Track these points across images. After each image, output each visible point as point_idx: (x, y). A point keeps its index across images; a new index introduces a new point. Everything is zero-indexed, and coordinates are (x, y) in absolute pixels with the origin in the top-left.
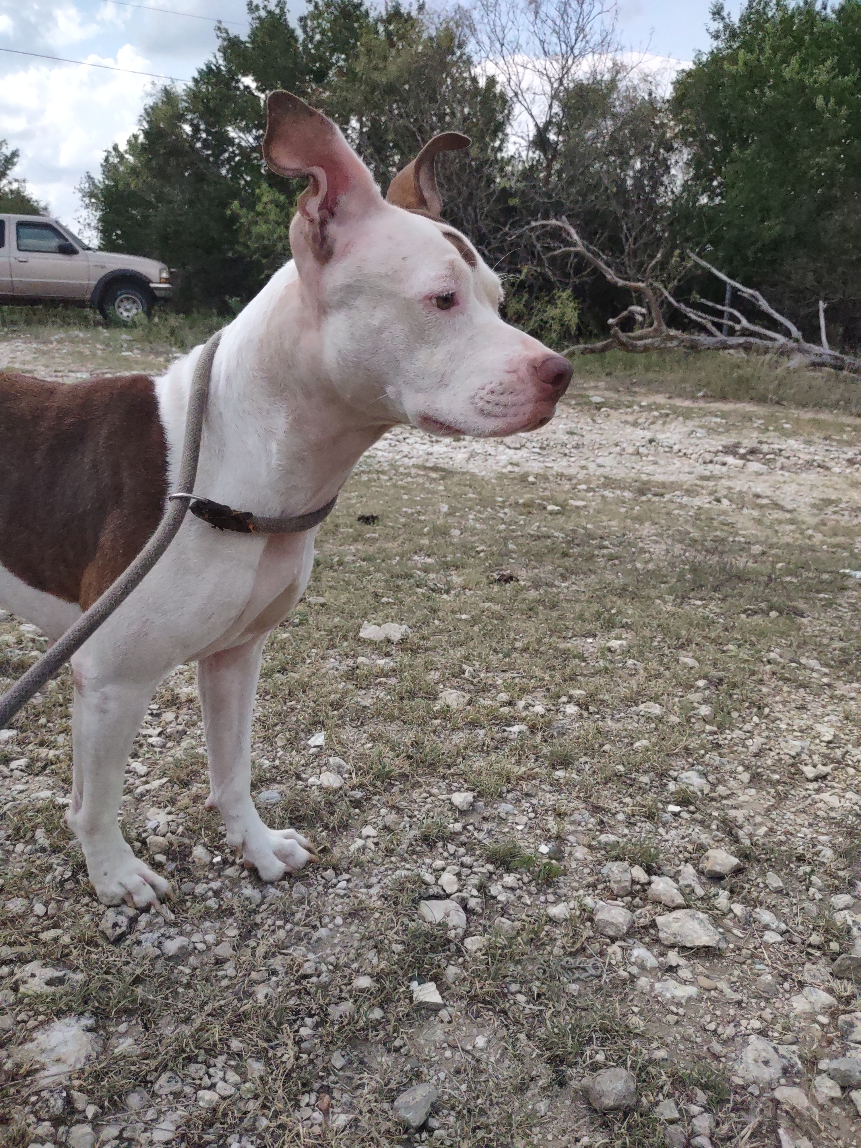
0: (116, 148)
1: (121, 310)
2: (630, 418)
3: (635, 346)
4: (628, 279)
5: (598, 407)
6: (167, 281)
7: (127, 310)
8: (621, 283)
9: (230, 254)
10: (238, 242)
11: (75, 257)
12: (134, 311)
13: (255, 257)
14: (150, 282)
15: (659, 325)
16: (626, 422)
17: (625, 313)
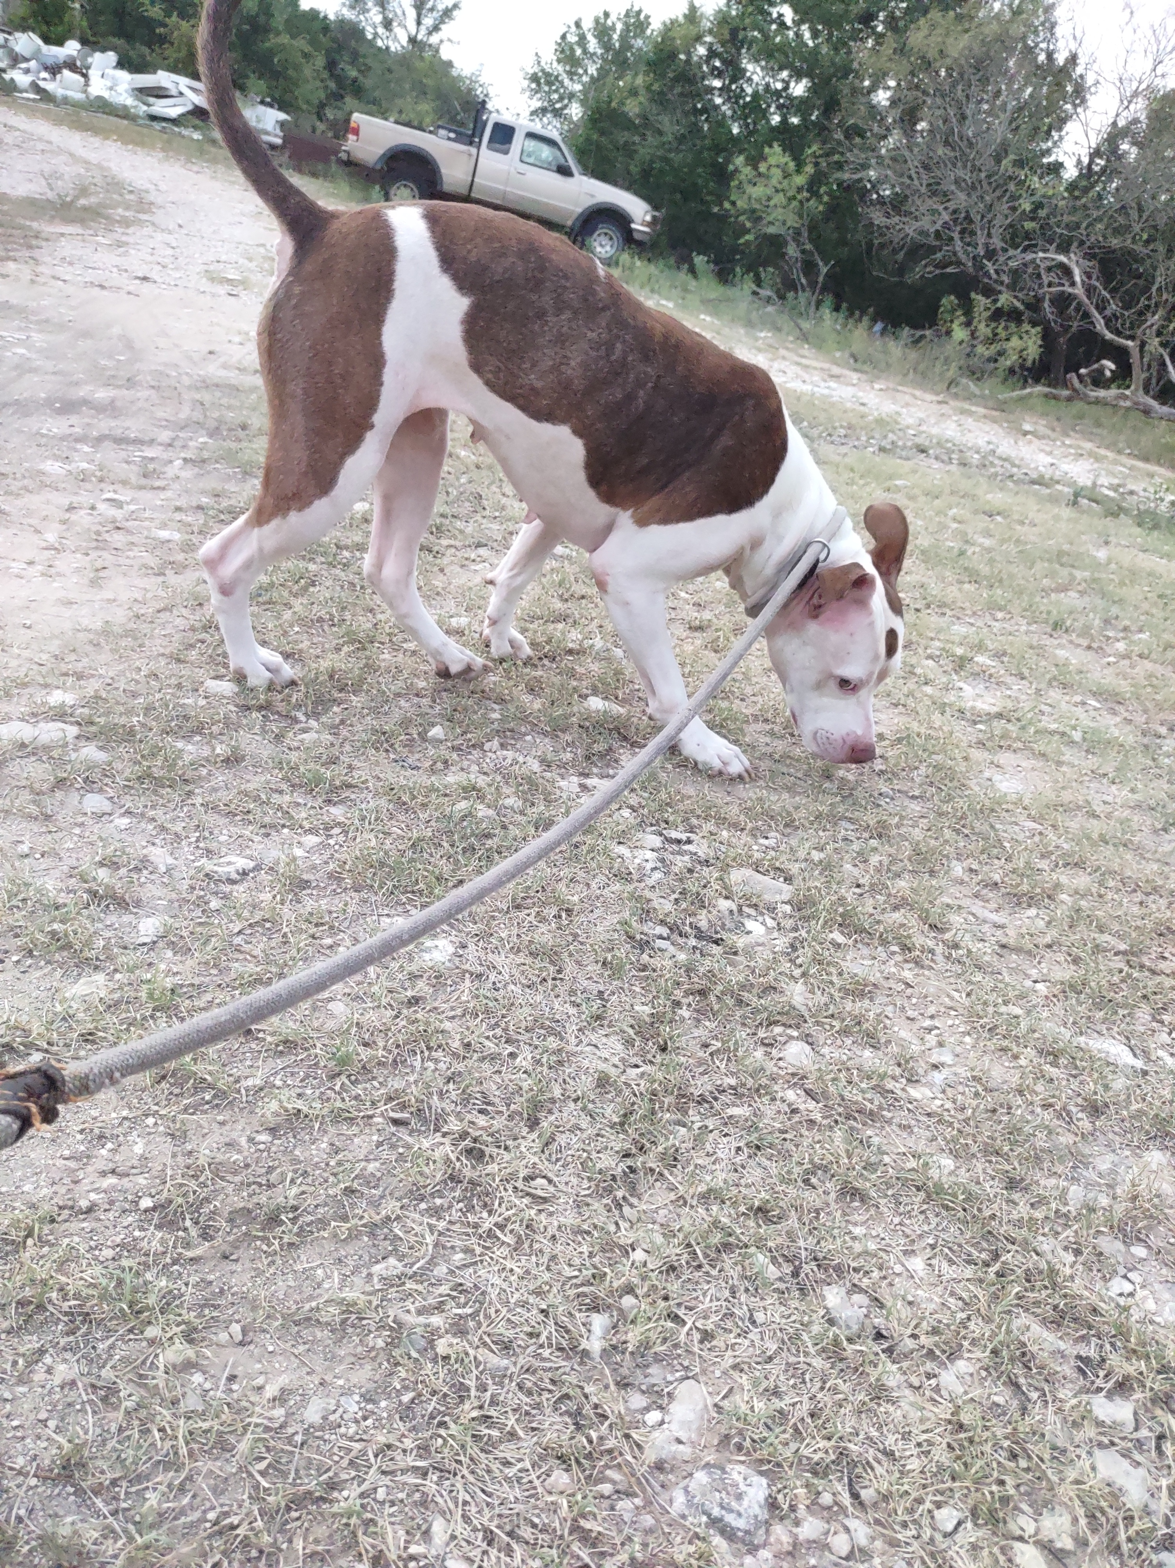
0: (578, 25)
1: (596, 244)
2: (1048, 449)
3: (1086, 395)
4: (1118, 333)
5: (1026, 433)
6: (648, 225)
7: (602, 246)
8: (1109, 336)
9: (716, 210)
10: (728, 198)
11: (570, 180)
12: (608, 248)
13: (742, 218)
14: (633, 221)
15: (1136, 390)
16: (1042, 451)
17: (1096, 366)
